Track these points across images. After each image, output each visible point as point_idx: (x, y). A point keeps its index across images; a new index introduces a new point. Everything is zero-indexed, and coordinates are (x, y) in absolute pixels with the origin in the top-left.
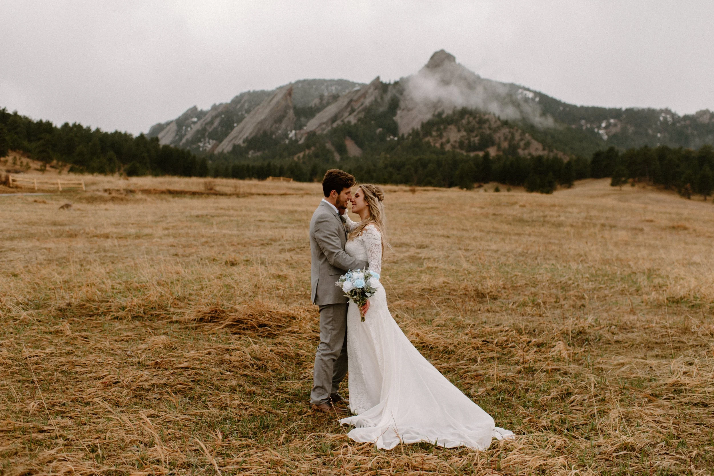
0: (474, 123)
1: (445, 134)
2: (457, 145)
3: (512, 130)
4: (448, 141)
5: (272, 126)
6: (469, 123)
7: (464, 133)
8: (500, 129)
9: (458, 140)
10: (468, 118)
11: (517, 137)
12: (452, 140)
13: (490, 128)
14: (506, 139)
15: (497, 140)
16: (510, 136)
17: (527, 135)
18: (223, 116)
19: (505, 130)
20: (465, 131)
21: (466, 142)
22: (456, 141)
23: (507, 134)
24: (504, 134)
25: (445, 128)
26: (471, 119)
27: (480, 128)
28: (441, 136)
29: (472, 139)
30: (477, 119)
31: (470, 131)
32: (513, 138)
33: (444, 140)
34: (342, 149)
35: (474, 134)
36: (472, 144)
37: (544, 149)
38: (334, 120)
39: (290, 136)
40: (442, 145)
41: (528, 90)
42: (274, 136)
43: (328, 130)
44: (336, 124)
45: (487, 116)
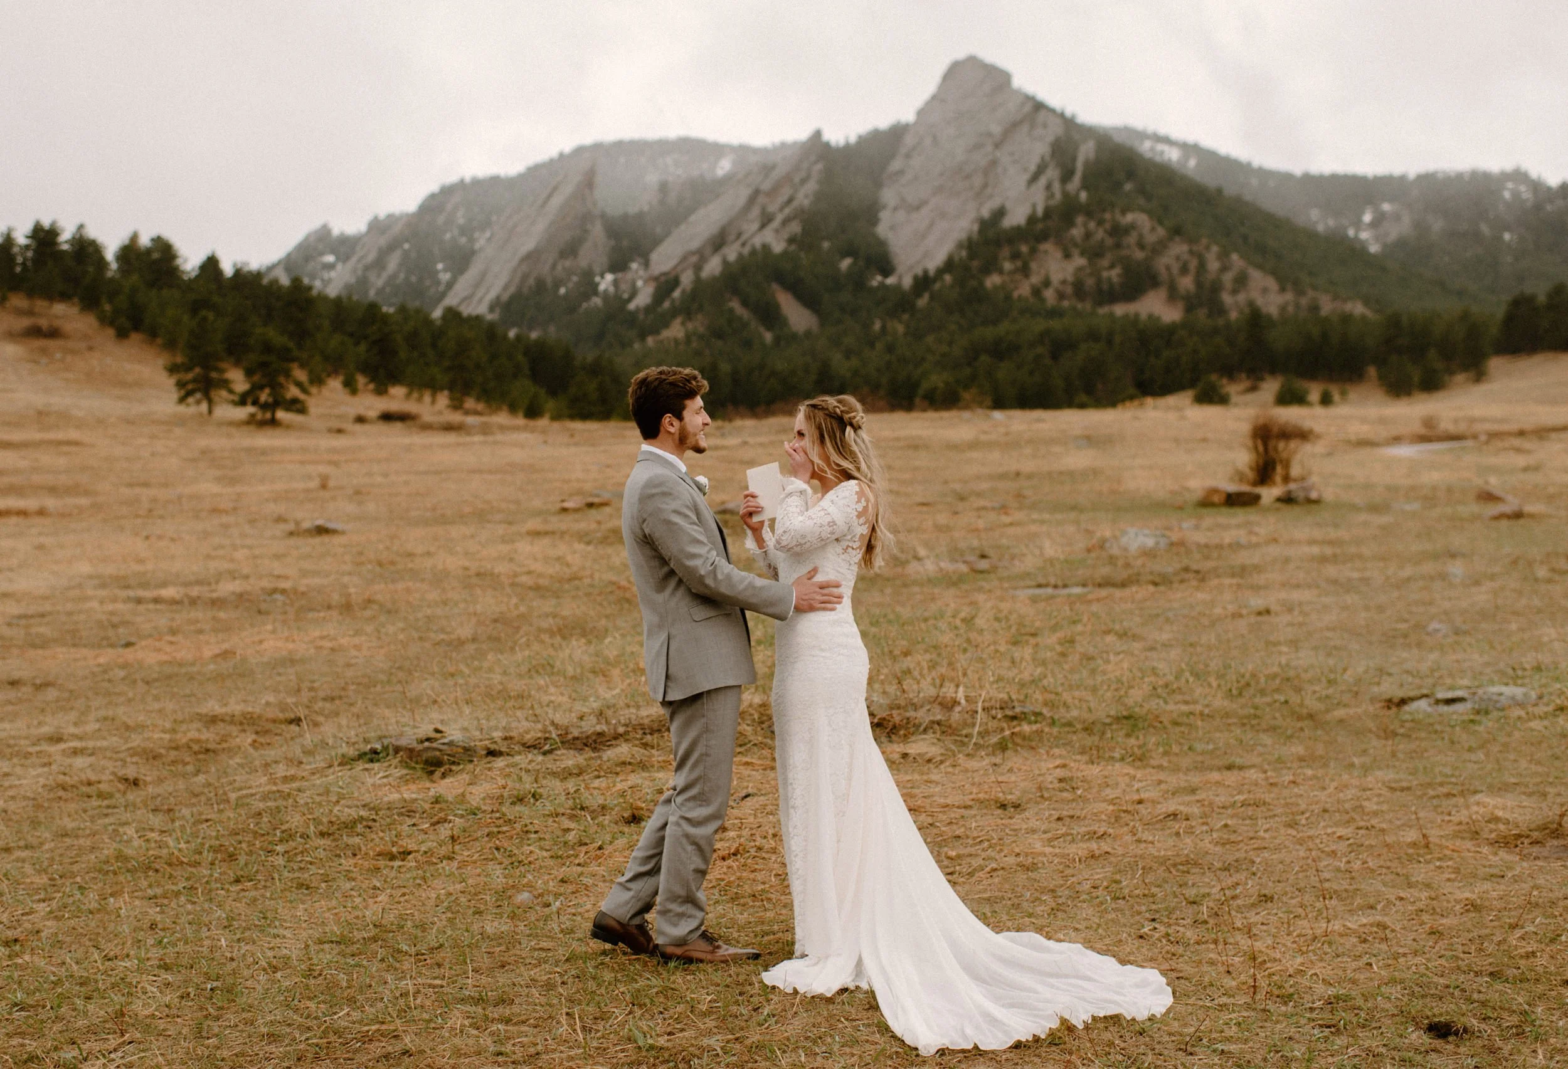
0: (1100, 234)
1: (1033, 265)
2: (1069, 290)
3: (1195, 248)
4: (1047, 283)
5: (554, 266)
6: (1088, 235)
7: (1080, 261)
8: (1165, 247)
9: (1070, 279)
10: (1085, 225)
11: (1213, 265)
12: (1056, 278)
13: (1141, 246)
14: (1184, 270)
15: (1163, 275)
16: (1193, 264)
17: (1235, 257)
18: (406, 246)
19: (1179, 249)
20: (1082, 254)
21: (1090, 282)
22: (1064, 282)
23: (1186, 257)
24: (1178, 258)
25: (1033, 251)
26: (1092, 225)
27: (1118, 246)
28: (1025, 271)
29: (1105, 274)
30: (1108, 226)
31: (1094, 253)
32: (1202, 266)
33: (1035, 279)
34: (770, 315)
35: (1105, 262)
36: (1105, 287)
37: (1283, 290)
38: (718, 242)
39: (602, 287)
40: (1037, 292)
41: (1167, 140)
42: (562, 291)
43: (713, 267)
44: (732, 253)
45: (1129, 218)
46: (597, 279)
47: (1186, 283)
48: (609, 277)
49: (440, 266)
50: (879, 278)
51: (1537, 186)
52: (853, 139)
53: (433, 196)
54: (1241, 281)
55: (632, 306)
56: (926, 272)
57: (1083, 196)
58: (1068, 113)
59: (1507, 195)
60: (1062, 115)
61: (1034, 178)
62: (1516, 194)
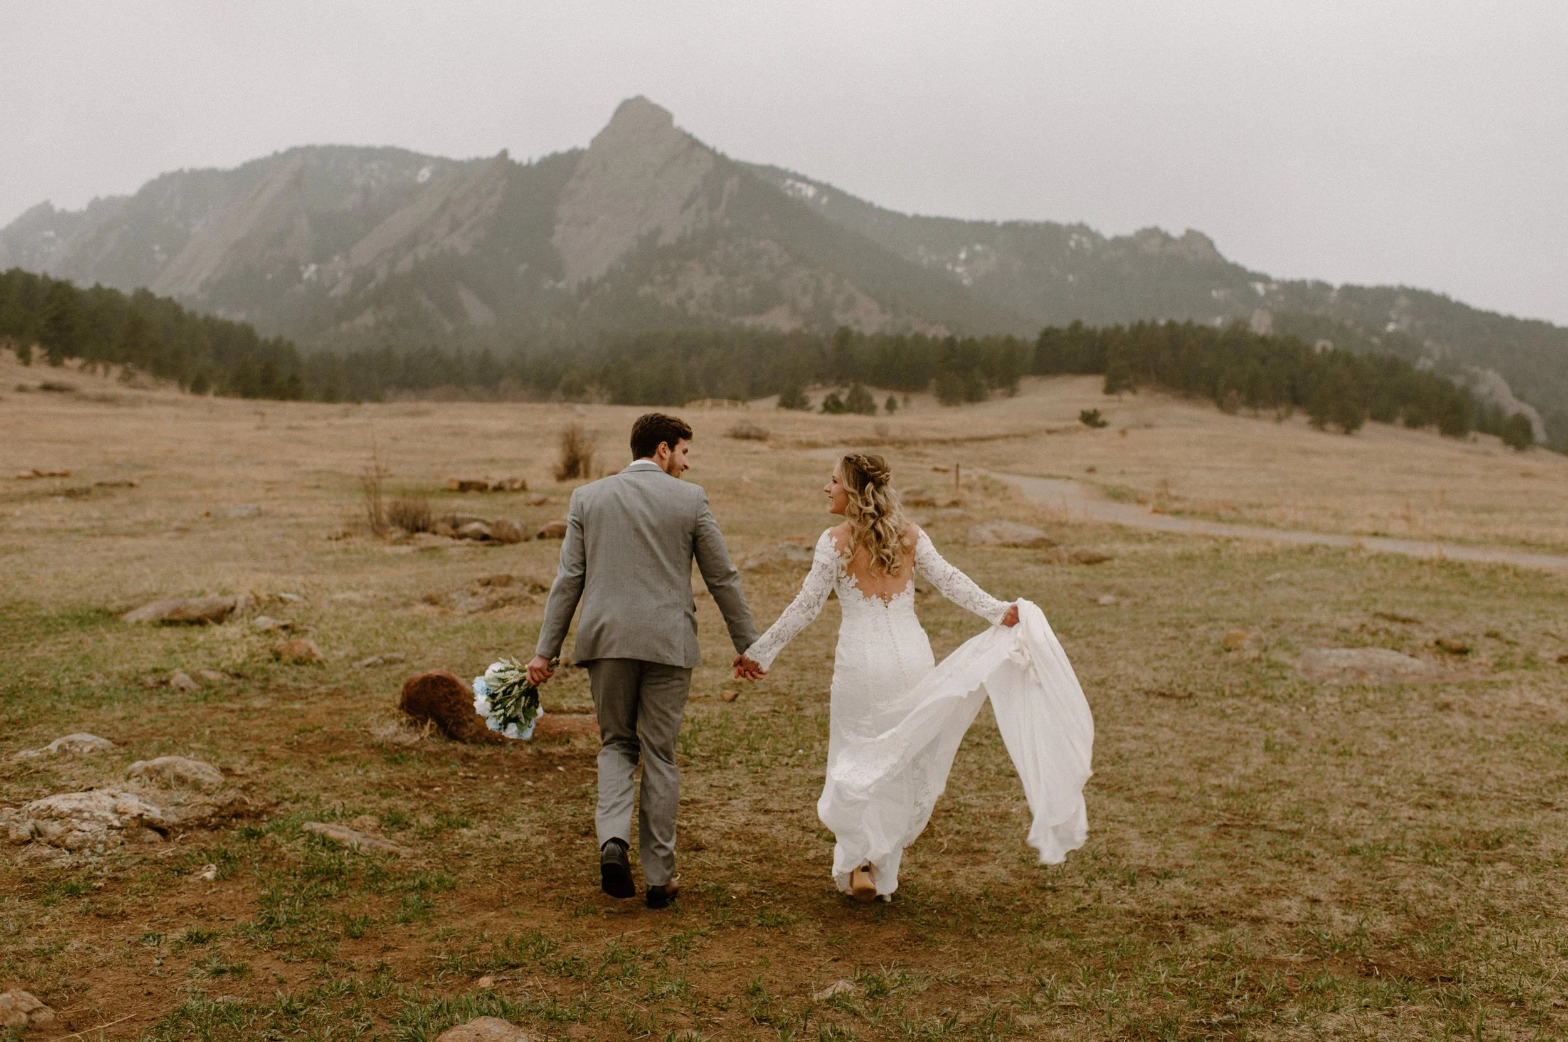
0: (737, 256)
1: (681, 279)
2: (709, 302)
3: (814, 273)
4: (690, 295)
5: (262, 255)
6: (727, 256)
7: (721, 278)
8: (790, 271)
9: (710, 293)
10: (725, 248)
11: (828, 287)
12: (698, 292)
13: (771, 269)
14: (805, 290)
15: (787, 294)
16: (813, 286)
17: (846, 282)
18: (124, 227)
19: (801, 273)
20: (721, 272)
21: (727, 296)
22: (705, 295)
23: (806, 280)
24: (801, 280)
25: (680, 267)
26: (731, 248)
27: (752, 267)
28: (673, 284)
29: (739, 290)
30: (744, 250)
31: (731, 272)
32: (819, 288)
33: (681, 291)
34: (452, 310)
35: (740, 280)
36: (739, 302)
37: (884, 312)
38: (412, 242)
39: (306, 276)
40: (681, 302)
41: (804, 179)
42: (269, 277)
43: (405, 264)
44: (422, 252)
45: (762, 244)
46: (302, 268)
47: (806, 302)
48: (313, 267)
49: (157, 248)
50: (551, 282)
51: (1095, 236)
52: (535, 160)
53: (152, 184)
54: (850, 302)
55: (332, 294)
56: (589, 279)
57: (727, 222)
58: (719, 150)
59: (1072, 244)
60: (712, 152)
61: (687, 205)
62: (1079, 244)
